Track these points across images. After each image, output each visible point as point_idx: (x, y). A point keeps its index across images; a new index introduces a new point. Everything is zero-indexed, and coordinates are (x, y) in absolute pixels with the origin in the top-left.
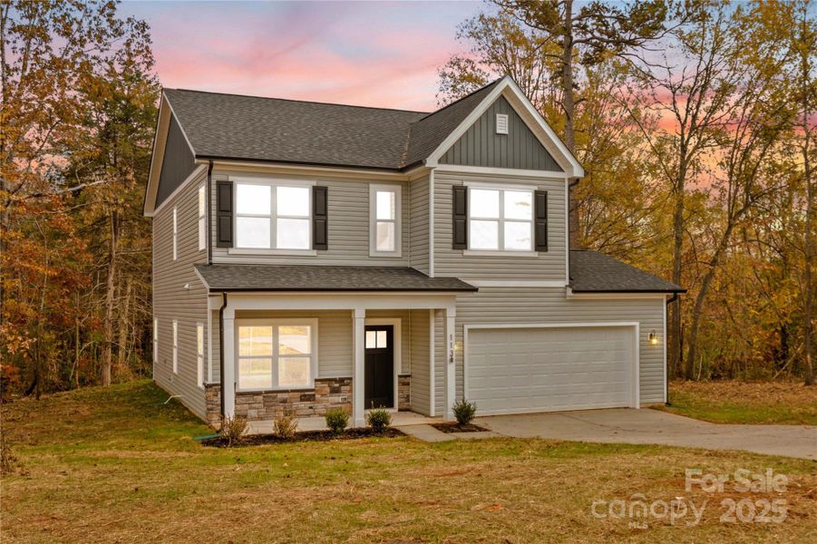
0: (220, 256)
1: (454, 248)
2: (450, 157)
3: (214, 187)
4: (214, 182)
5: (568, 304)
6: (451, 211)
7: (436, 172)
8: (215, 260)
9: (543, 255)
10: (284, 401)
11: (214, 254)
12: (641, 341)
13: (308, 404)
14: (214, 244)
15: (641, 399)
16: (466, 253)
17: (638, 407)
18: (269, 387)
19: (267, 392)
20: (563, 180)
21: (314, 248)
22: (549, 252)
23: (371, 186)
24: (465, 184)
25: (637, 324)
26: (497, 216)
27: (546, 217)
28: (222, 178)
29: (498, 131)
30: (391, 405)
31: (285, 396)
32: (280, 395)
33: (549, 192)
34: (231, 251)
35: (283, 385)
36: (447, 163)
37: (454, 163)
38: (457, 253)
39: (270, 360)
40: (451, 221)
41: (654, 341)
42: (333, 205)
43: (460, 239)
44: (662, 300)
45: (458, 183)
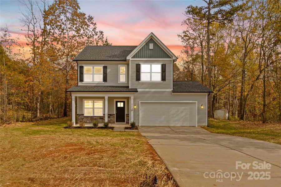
0: (80, 84)
1: (136, 81)
2: (135, 56)
3: (79, 67)
4: (79, 66)
5: (173, 96)
6: (136, 71)
7: (131, 60)
8: (79, 85)
9: (164, 82)
10: (96, 119)
11: (79, 83)
12: (198, 107)
13: (102, 120)
14: (79, 81)
15: (198, 124)
16: (140, 82)
17: (197, 126)
18: (92, 115)
19: (91, 117)
20: (171, 61)
21: (103, 81)
22: (166, 81)
23: (119, 65)
24: (140, 63)
25: (197, 102)
26: (150, 72)
27: (165, 71)
28: (81, 65)
29: (150, 48)
30: (124, 122)
31: (96, 118)
32: (94, 117)
33: (166, 64)
34: (83, 83)
35: (96, 115)
36: (134, 58)
37: (136, 58)
38: (137, 82)
39: (92, 109)
40: (135, 73)
41: (202, 107)
42: (108, 70)
43: (138, 78)
44: (206, 95)
45: (138, 63)
